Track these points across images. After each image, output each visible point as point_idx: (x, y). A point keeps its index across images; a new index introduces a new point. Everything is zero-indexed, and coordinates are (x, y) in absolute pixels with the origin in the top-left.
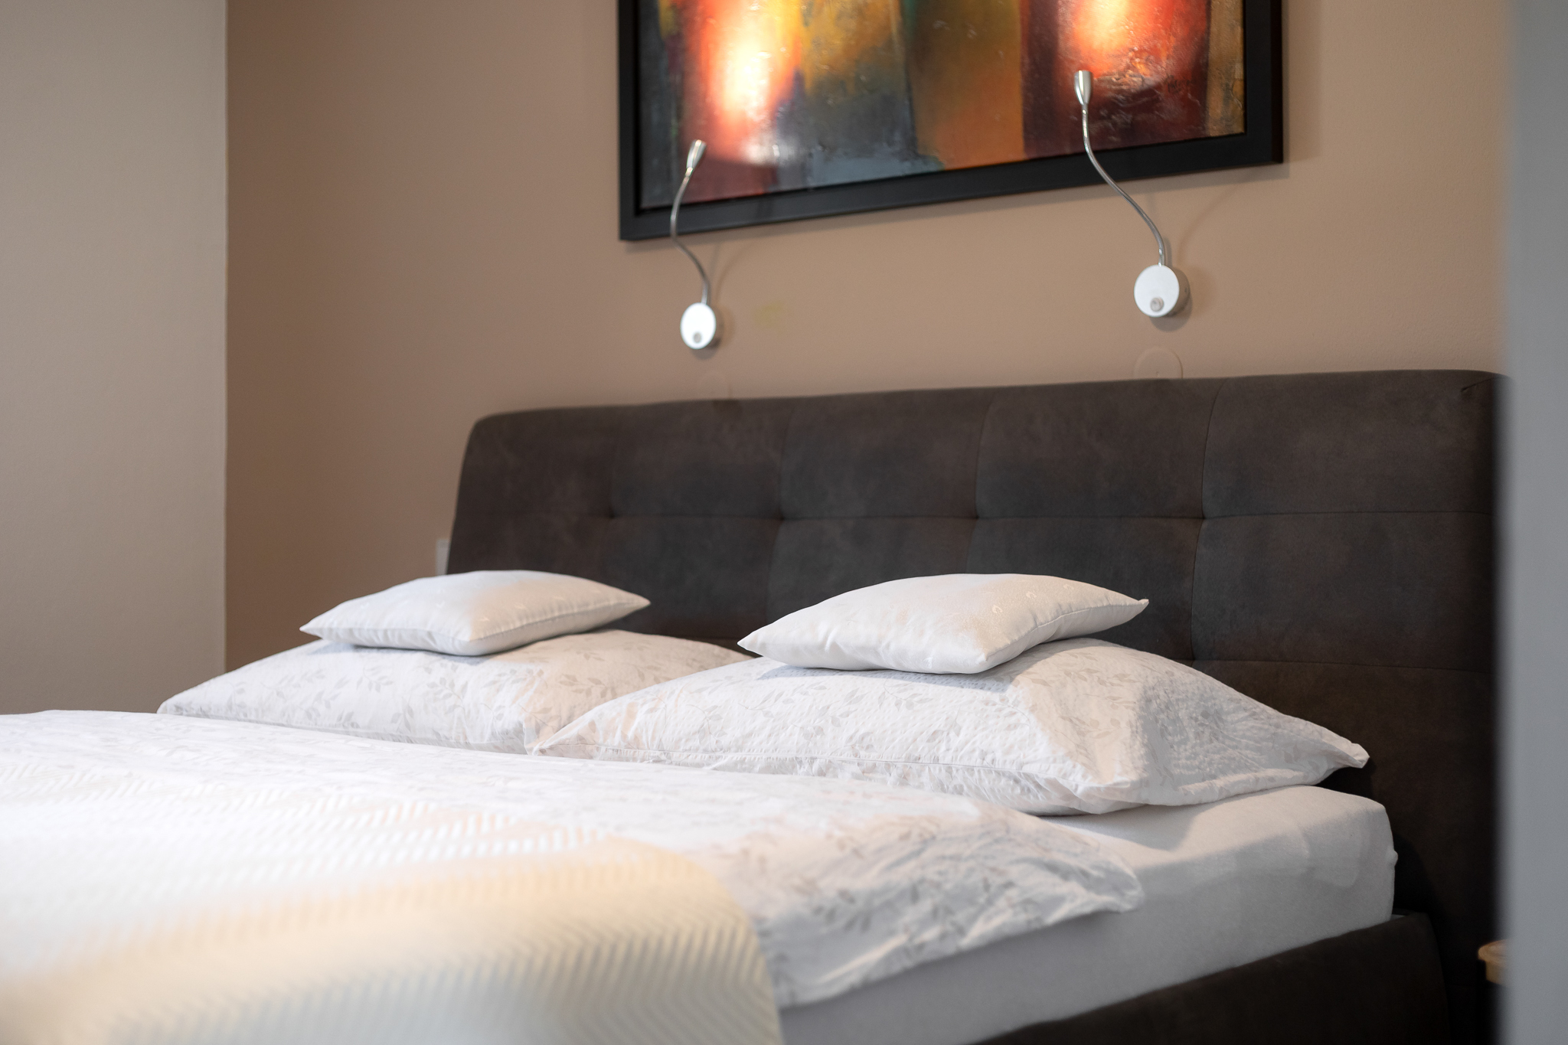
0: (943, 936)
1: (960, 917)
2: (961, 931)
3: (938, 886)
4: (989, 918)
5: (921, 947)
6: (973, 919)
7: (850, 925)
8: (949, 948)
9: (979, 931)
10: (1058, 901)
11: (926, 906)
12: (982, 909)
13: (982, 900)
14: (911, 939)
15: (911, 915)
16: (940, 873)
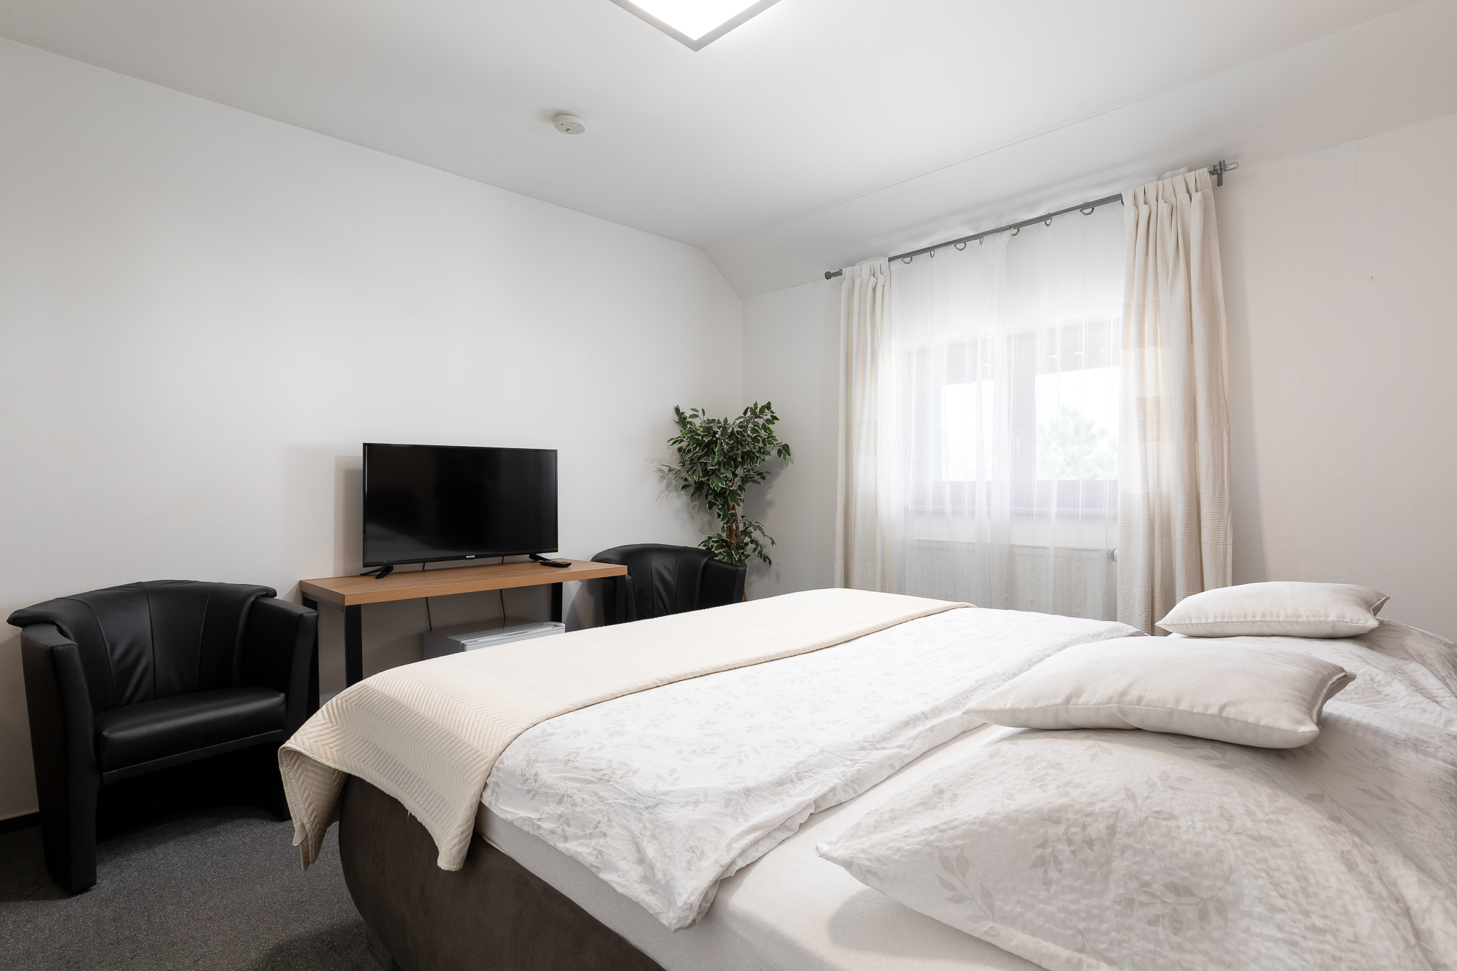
0: (553, 832)
1: (570, 831)
2: (566, 839)
3: (574, 805)
4: (582, 844)
5: (539, 827)
6: (577, 838)
7: (529, 792)
8: (552, 841)
9: (572, 847)
10: (613, 868)
11: (560, 810)
12: (584, 836)
13: (588, 831)
14: (539, 819)
15: (553, 809)
16: (583, 800)
